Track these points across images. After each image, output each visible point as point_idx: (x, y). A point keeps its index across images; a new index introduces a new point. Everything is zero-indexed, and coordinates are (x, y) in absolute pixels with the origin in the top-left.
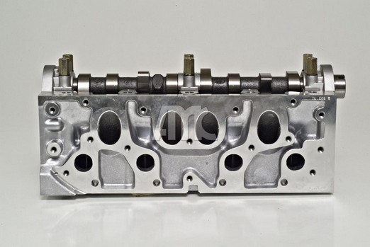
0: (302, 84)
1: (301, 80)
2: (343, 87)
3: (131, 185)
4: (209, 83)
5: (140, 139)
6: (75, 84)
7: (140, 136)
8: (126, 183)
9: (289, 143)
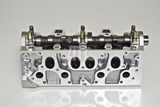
0: (130, 40)
1: (130, 38)
2: (148, 42)
3: (59, 82)
4: (91, 40)
5: (63, 64)
6: (35, 40)
7: (63, 63)
8: (57, 81)
9: (124, 68)
